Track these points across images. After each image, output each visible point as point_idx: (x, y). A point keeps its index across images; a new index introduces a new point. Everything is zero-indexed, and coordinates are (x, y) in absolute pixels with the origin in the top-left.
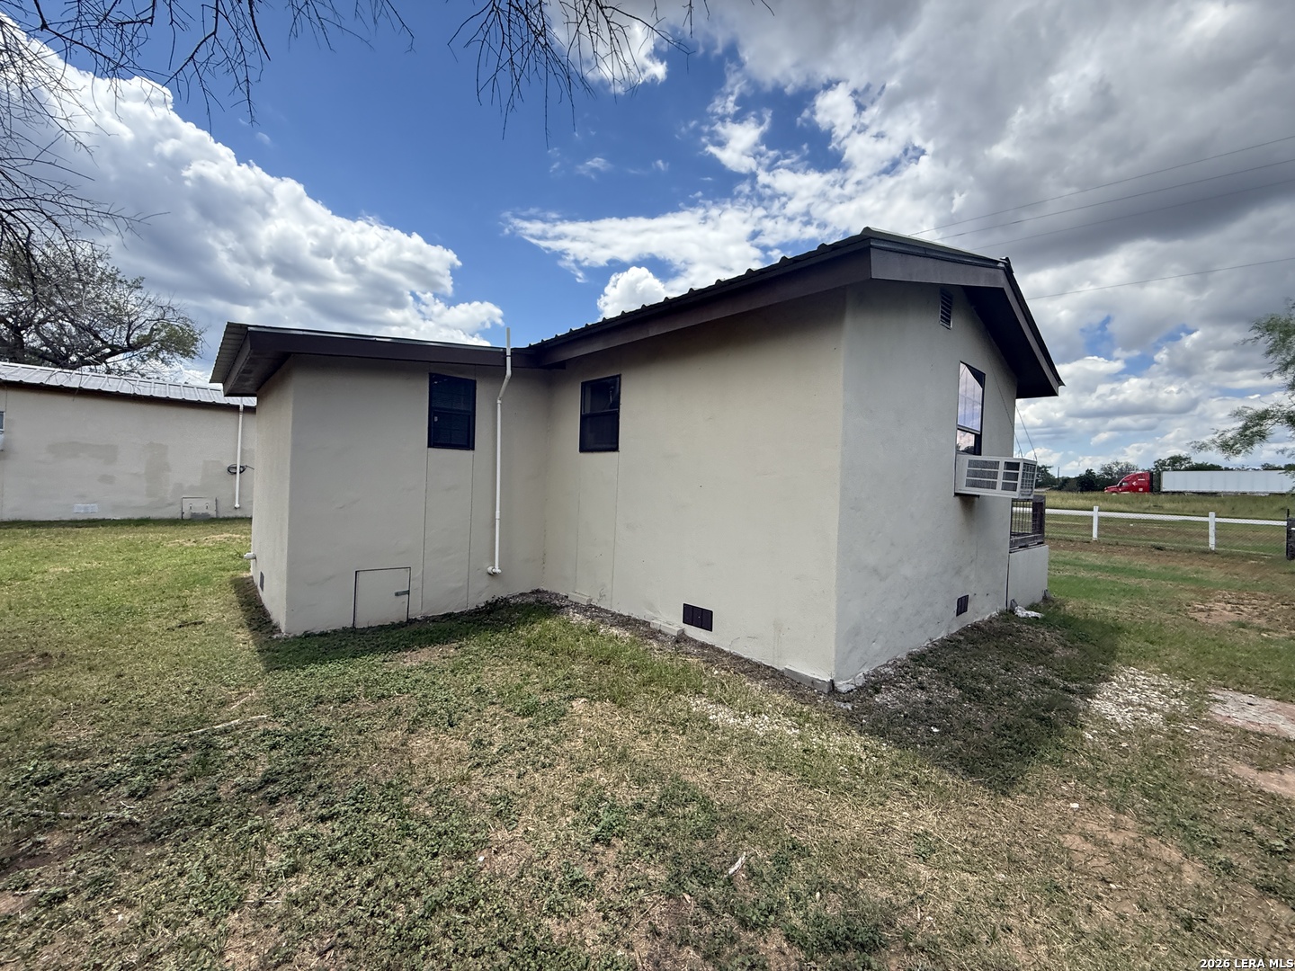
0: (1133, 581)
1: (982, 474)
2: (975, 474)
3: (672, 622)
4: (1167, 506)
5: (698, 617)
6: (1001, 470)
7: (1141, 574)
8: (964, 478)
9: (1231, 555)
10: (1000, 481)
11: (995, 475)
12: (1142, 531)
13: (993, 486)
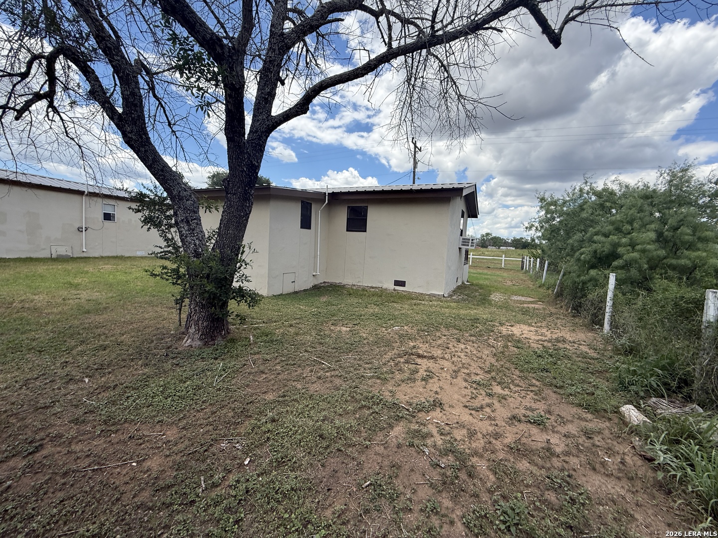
0: (486, 277)
1: (465, 242)
2: (464, 242)
3: (391, 286)
4: (486, 253)
5: (399, 283)
6: (471, 241)
7: (486, 274)
8: (461, 243)
9: (508, 269)
10: (470, 244)
11: (469, 243)
12: (481, 262)
13: (468, 245)
